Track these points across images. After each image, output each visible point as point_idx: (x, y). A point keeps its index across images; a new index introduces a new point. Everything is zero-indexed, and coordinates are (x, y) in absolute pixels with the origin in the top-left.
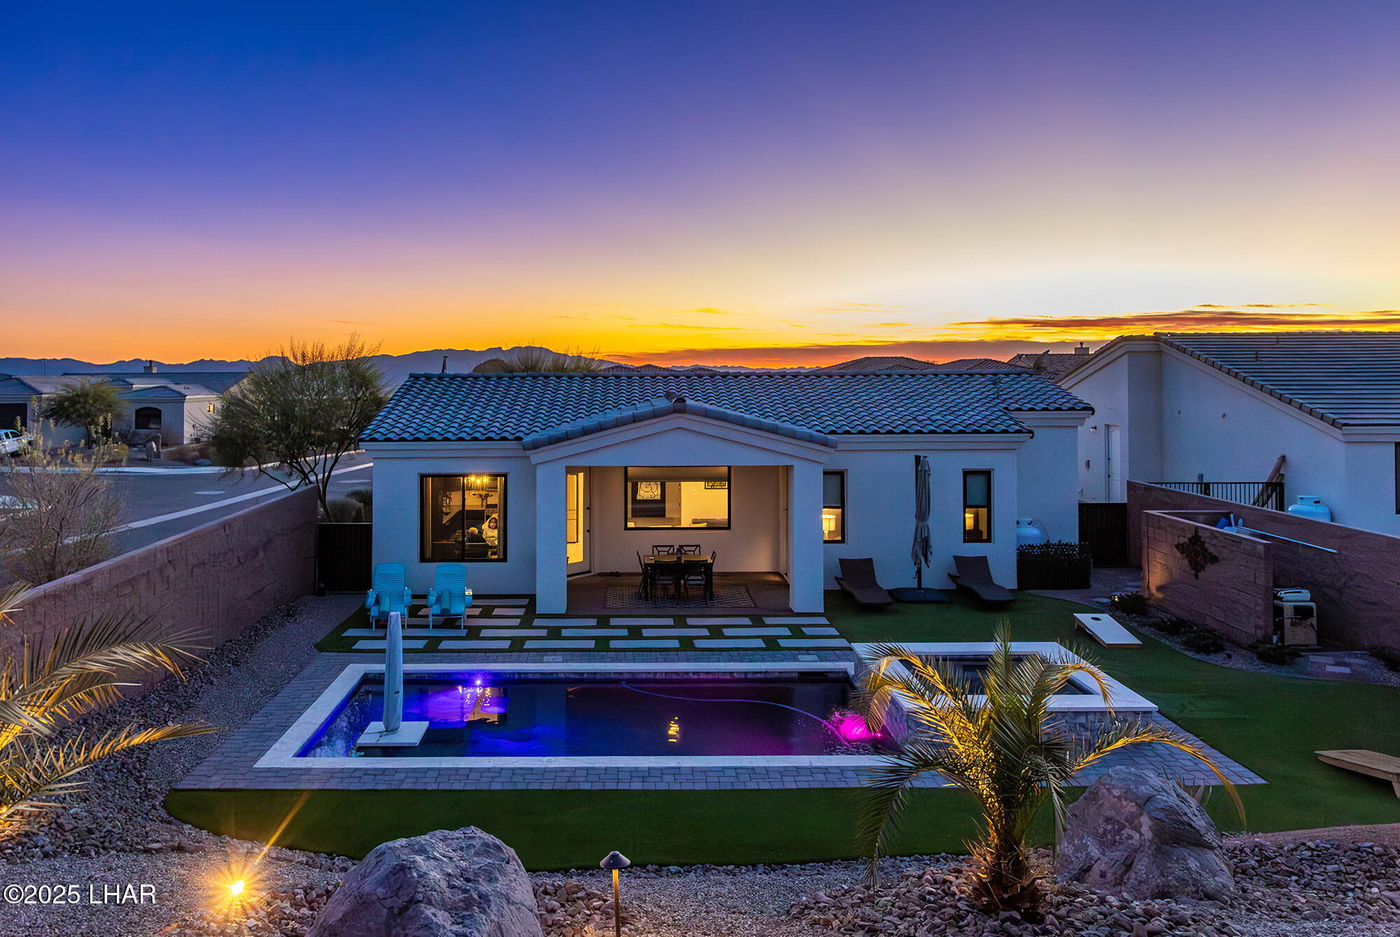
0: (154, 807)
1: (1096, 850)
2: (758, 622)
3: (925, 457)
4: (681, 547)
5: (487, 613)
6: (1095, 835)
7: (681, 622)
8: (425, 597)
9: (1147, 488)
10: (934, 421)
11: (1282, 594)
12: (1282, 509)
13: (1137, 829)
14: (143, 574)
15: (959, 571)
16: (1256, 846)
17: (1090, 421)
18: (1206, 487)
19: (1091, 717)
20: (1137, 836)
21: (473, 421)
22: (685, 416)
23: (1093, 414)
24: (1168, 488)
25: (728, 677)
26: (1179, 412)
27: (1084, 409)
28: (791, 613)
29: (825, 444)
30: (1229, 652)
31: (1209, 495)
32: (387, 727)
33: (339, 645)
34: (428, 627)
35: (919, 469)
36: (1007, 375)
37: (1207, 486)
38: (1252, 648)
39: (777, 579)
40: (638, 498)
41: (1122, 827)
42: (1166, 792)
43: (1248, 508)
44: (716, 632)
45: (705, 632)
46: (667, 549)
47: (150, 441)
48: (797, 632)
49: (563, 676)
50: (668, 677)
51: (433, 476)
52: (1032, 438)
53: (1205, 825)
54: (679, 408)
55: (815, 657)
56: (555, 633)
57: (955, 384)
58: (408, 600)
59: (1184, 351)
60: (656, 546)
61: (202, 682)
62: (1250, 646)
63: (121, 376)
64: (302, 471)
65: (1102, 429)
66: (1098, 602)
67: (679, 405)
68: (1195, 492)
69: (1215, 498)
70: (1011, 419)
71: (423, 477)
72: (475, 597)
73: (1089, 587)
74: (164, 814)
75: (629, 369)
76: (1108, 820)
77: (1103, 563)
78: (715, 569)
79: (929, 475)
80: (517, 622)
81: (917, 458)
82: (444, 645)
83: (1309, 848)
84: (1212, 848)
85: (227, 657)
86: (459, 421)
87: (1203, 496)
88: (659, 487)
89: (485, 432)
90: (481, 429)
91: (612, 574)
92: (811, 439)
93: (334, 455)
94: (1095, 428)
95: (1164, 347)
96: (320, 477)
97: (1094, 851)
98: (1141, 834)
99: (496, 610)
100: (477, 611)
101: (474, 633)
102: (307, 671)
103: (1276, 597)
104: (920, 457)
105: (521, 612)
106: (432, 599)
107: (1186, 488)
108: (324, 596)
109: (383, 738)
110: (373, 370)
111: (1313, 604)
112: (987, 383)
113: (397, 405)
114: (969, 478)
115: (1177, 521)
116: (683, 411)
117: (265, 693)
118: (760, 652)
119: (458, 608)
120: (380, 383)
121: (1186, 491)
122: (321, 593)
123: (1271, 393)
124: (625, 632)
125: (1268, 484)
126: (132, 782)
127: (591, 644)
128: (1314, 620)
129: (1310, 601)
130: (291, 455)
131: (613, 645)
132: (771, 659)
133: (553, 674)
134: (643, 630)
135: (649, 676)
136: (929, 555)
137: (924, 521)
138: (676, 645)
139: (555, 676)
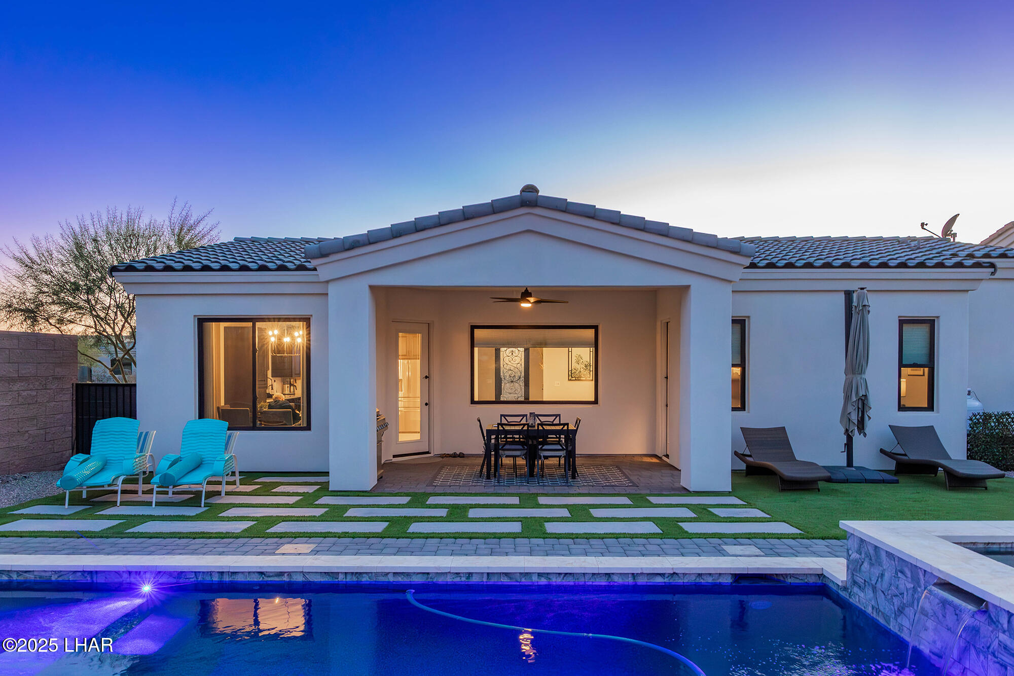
2: (640, 501)
3: (861, 289)
5: (264, 489)
7: (529, 501)
15: (899, 445)
25: (603, 581)
28: (685, 492)
35: (855, 304)
39: (655, 460)
44: (580, 514)
45: (565, 513)
46: (519, 419)
48: (703, 514)
50: (494, 580)
52: (993, 274)
55: (754, 550)
56: (335, 513)
60: (504, 416)
71: (202, 321)
91: (455, 456)
99: (280, 487)
100: (252, 488)
101: (213, 512)
105: (312, 489)
114: (906, 328)
116: (533, 204)
124: (443, 512)
127: (379, 528)
131: (414, 528)
132: (676, 552)
133: (281, 574)
134: (471, 510)
135: (457, 579)
136: (866, 418)
137: (861, 374)
138: (516, 527)
139: (285, 578)
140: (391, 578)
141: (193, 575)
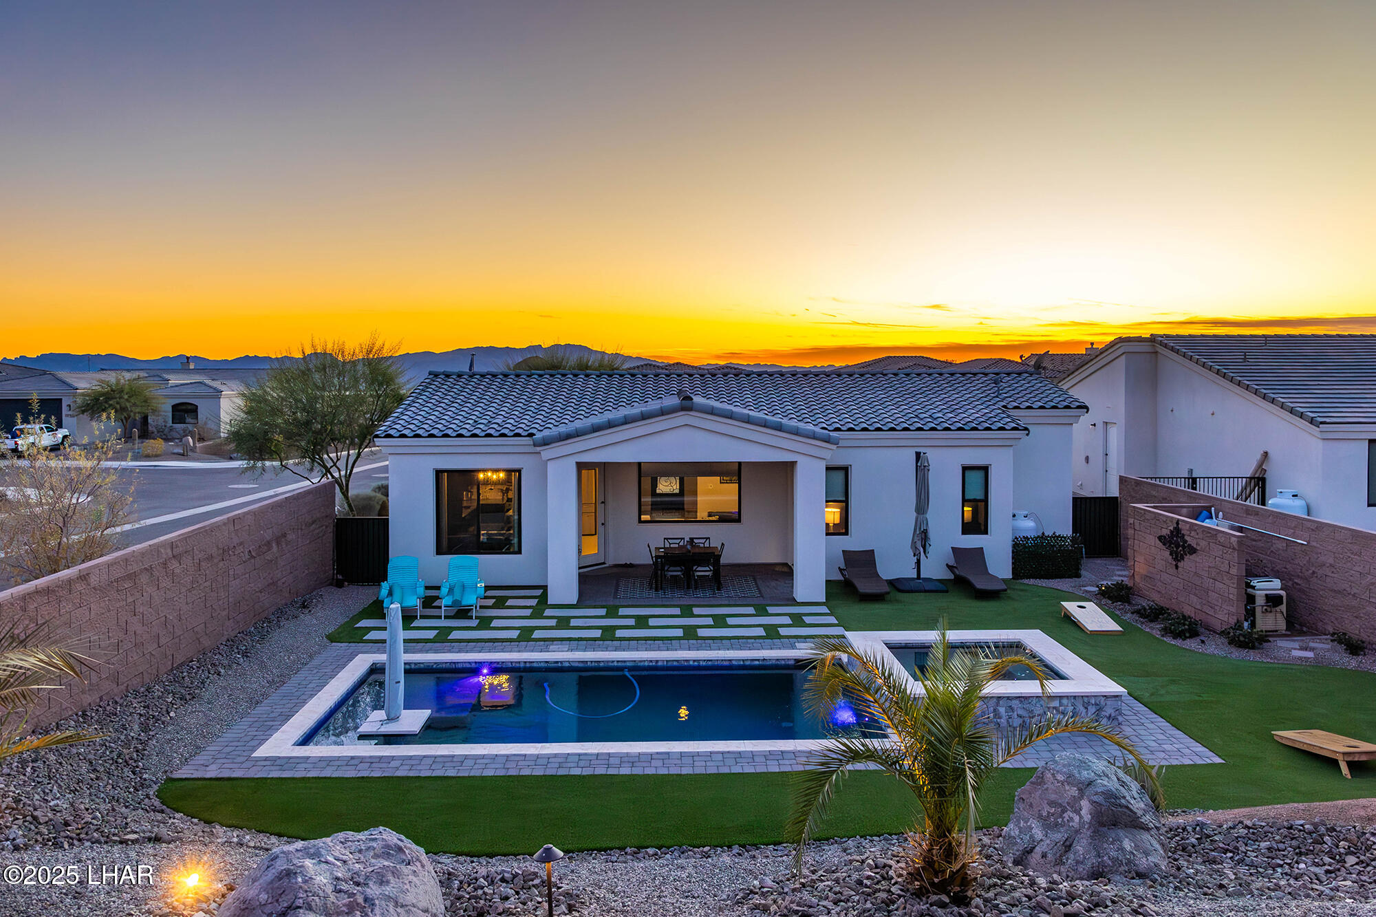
0: (148, 796)
1: (1039, 832)
2: (761, 610)
3: (924, 453)
4: (692, 539)
5: (500, 603)
6: (1040, 817)
7: (687, 612)
8: (438, 588)
9: (1138, 483)
10: (935, 419)
11: (1254, 583)
12: (1264, 504)
13: (1078, 812)
14: (146, 569)
15: (956, 561)
16: (1198, 825)
17: (1085, 419)
18: (1193, 482)
19: (1065, 701)
20: (1077, 819)
21: (488, 417)
22: (691, 413)
23: (1087, 412)
24: (1158, 482)
25: (727, 663)
26: (1172, 411)
27: (1079, 407)
28: (794, 602)
29: (827, 440)
30: (1203, 638)
31: (1196, 490)
32: (388, 715)
33: (351, 636)
34: (440, 617)
35: (919, 464)
36: (1008, 374)
37: (1194, 480)
38: (1223, 633)
40: (658, 491)
41: (1064, 811)
42: (1107, 776)
43: (1230, 502)
44: (720, 621)
45: (709, 620)
46: (678, 541)
47: (187, 436)
48: (798, 620)
49: (567, 665)
50: (670, 664)
51: (449, 472)
52: (1027, 435)
53: (1143, 806)
54: (686, 405)
55: (811, 646)
56: (563, 623)
57: (959, 383)
58: (421, 591)
59: (1177, 352)
60: (667, 539)
61: (209, 673)
62: (1223, 632)
63: (158, 373)
64: (325, 467)
65: (1100, 426)
66: (1087, 591)
67: (687, 403)
68: (1181, 486)
69: (1202, 492)
70: (1009, 416)
71: (439, 473)
72: (487, 588)
73: (1078, 576)
74: (157, 803)
75: (658, 367)
76: (1052, 803)
77: (1094, 553)
78: (723, 561)
79: (929, 470)
80: (528, 612)
81: (918, 455)
82: (455, 635)
83: (1247, 827)
84: (1148, 829)
85: (238, 649)
86: (474, 417)
87: (1190, 490)
88: (678, 481)
89: (499, 428)
90: (495, 426)
91: (626, 565)
92: (814, 436)
93: (357, 451)
94: (1095, 425)
95: (1160, 349)
96: (343, 473)
97: (1038, 833)
98: (1081, 817)
99: (509, 600)
100: (491, 602)
101: (485, 623)
102: (316, 662)
103: (1248, 585)
104: (920, 453)
105: (534, 602)
106: (444, 591)
107: (1175, 483)
108: (341, 587)
109: (384, 726)
110: (394, 368)
111: (1283, 593)
112: (990, 382)
113: (414, 402)
114: (967, 473)
115: (1161, 514)
116: (690, 409)
117: (271, 683)
118: (761, 641)
119: (470, 600)
120: (401, 380)
121: (1174, 486)
122: (339, 585)
123: (1256, 392)
124: (632, 622)
125: (1251, 478)
126: (127, 772)
127: (598, 633)
128: (1283, 607)
129: (1281, 589)
130: (314, 451)
131: (619, 633)
132: (769, 647)
133: (557, 662)
134: (650, 619)
135: (651, 664)
136: (927, 545)
137: (923, 514)
138: (679, 633)
139: (559, 665)
140: (615, 664)
141: (510, 664)
